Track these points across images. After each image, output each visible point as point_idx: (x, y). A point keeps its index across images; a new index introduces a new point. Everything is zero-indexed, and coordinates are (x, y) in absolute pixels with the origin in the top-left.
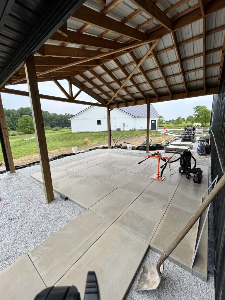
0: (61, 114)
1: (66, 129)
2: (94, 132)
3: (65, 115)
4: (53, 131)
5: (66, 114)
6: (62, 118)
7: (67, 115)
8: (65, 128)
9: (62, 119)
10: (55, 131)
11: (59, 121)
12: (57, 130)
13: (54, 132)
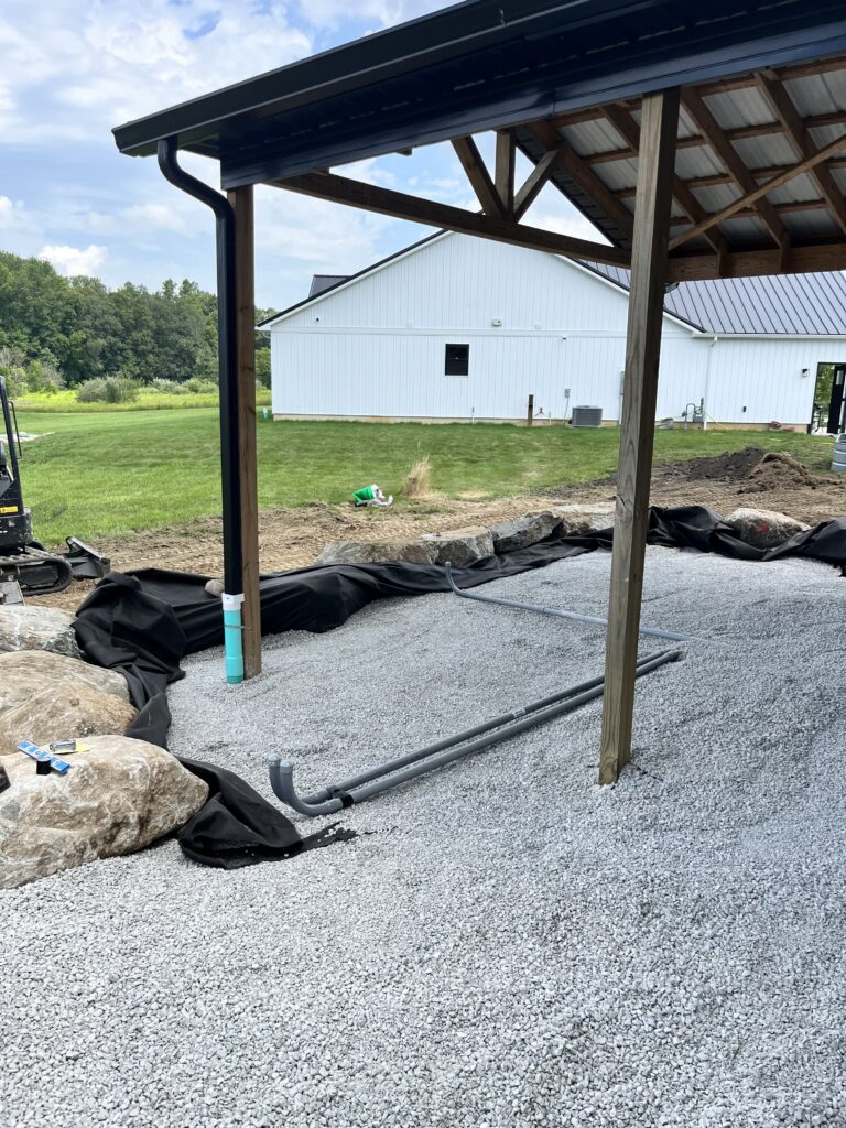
0: (136, 284)
1: (167, 390)
2: (419, 424)
3: (157, 297)
4: (84, 399)
5: (169, 285)
6: (139, 314)
7: (177, 291)
8: (157, 386)
9: (139, 324)
10: (101, 404)
11: (115, 334)
12: (112, 396)
13: (93, 405)
